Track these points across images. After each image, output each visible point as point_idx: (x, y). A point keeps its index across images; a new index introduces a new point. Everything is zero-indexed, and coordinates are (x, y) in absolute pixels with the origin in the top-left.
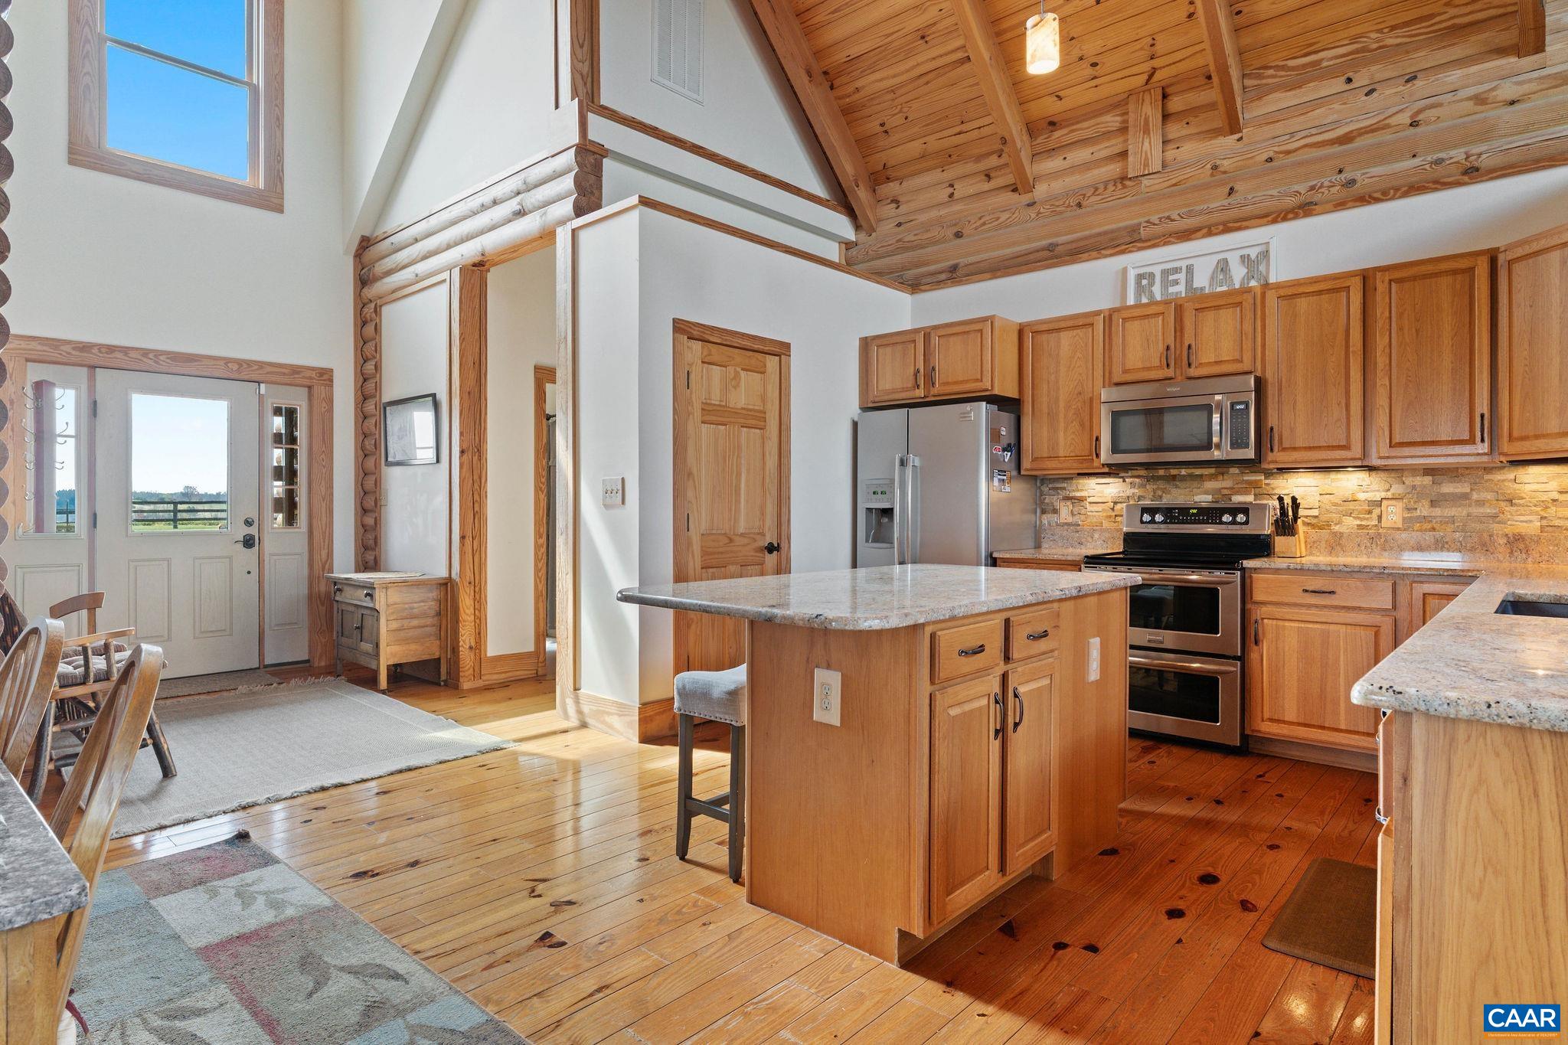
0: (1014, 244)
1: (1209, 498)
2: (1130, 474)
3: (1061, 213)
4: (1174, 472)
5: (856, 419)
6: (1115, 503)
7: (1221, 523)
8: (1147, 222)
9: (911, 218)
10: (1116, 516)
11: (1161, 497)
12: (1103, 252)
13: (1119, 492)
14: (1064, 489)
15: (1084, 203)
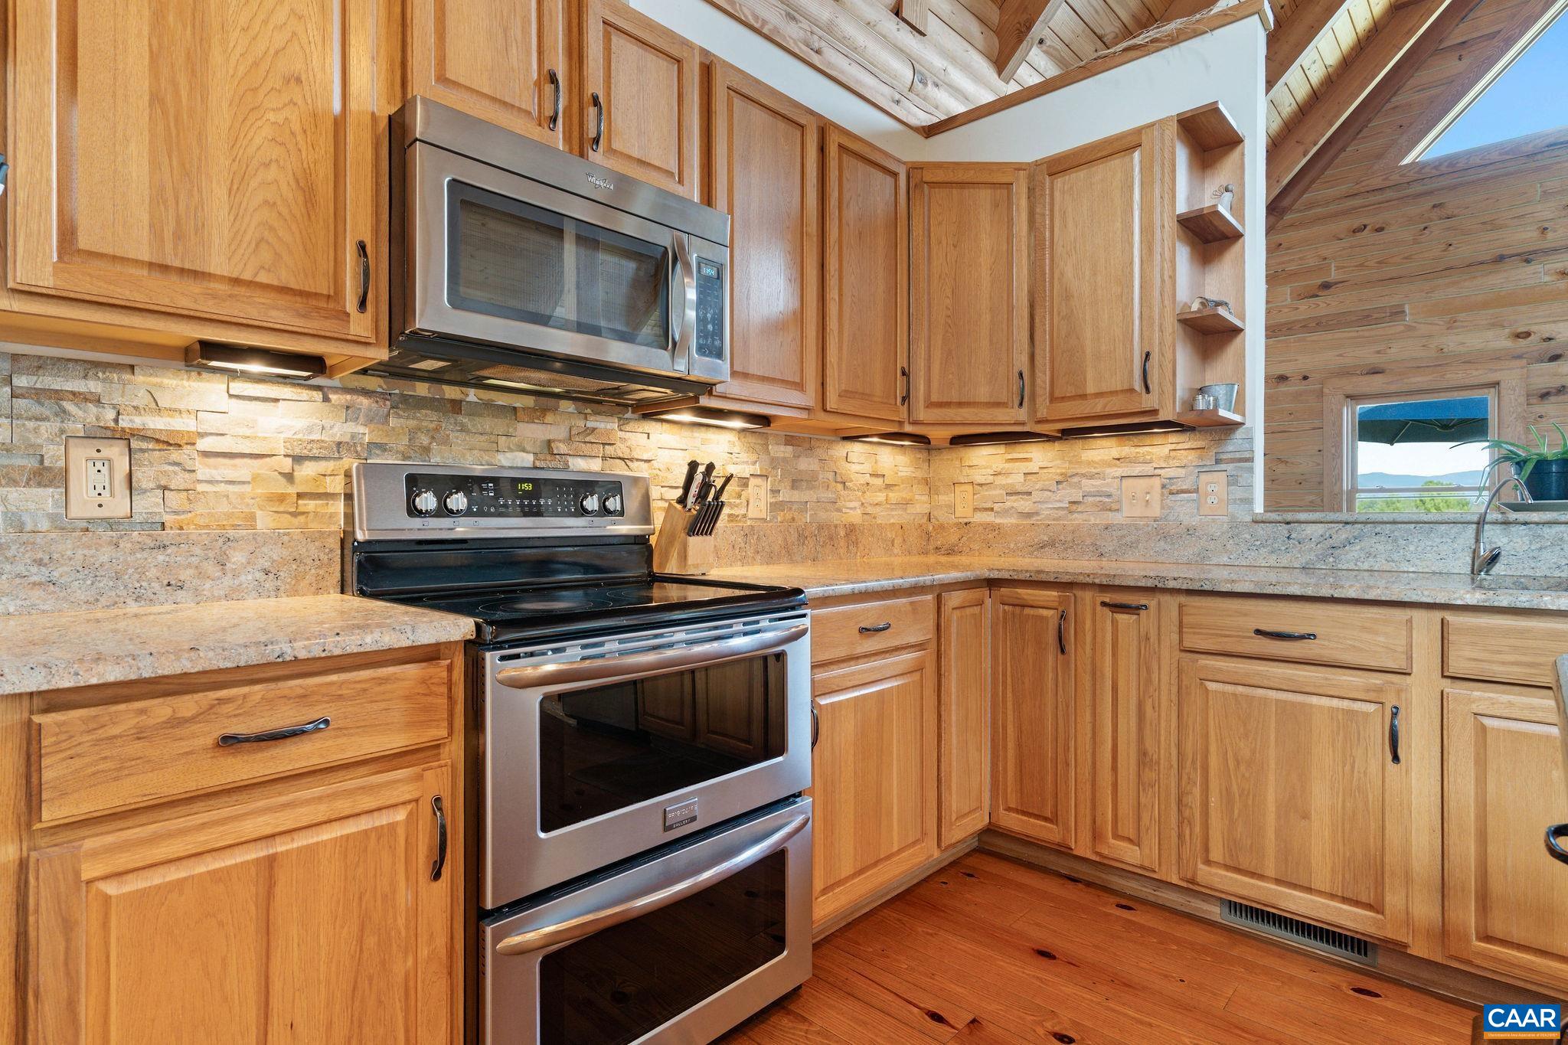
1: (528, 459)
6: (298, 459)
7: (584, 512)
10: (300, 496)
11: (427, 450)
13: (310, 429)
14: (94, 399)
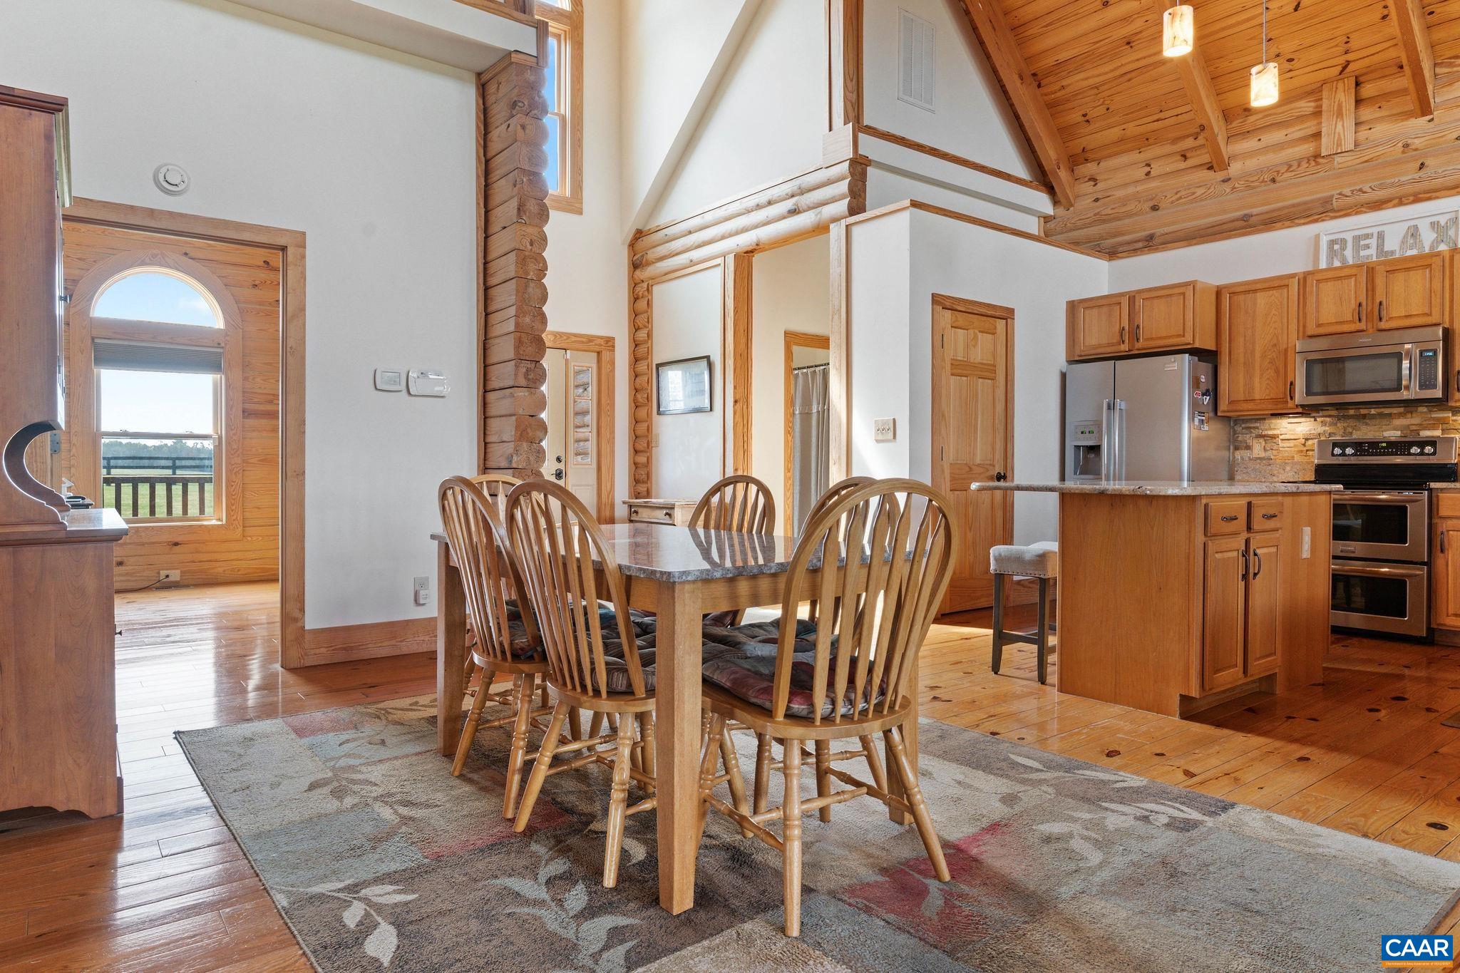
0: (1210, 215)
1: (1398, 433)
2: (1321, 414)
3: (1254, 187)
4: (1363, 411)
5: (1064, 370)
6: (1307, 439)
7: (1409, 454)
8: (1340, 194)
9: (1108, 194)
10: (1307, 450)
11: (1351, 433)
12: (1297, 221)
13: (1310, 430)
14: (1257, 428)
15: (1278, 179)
